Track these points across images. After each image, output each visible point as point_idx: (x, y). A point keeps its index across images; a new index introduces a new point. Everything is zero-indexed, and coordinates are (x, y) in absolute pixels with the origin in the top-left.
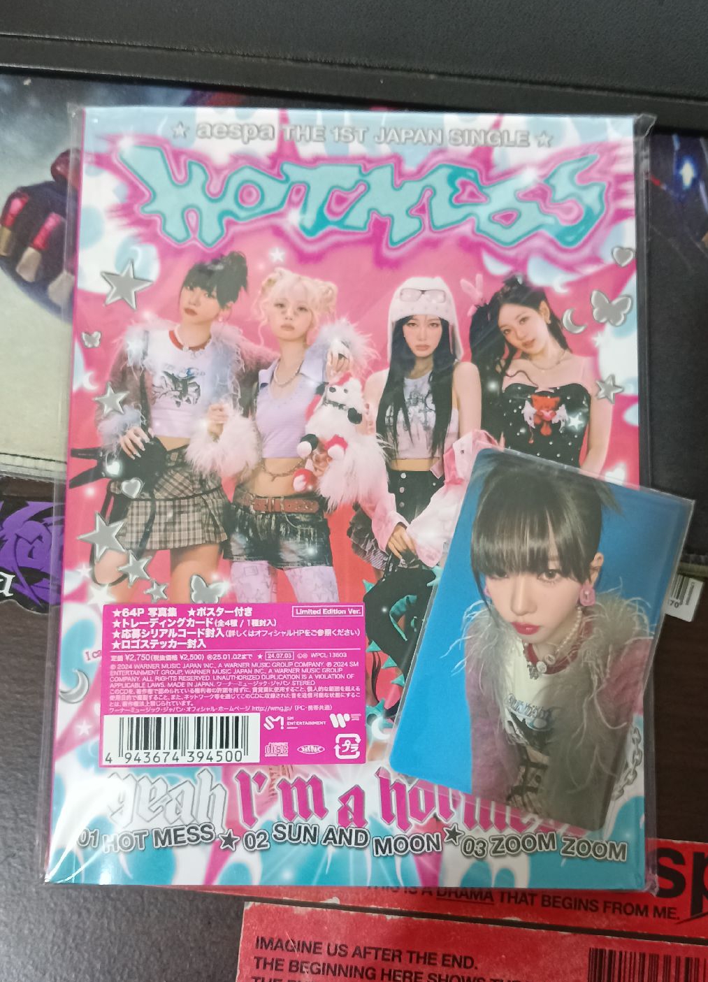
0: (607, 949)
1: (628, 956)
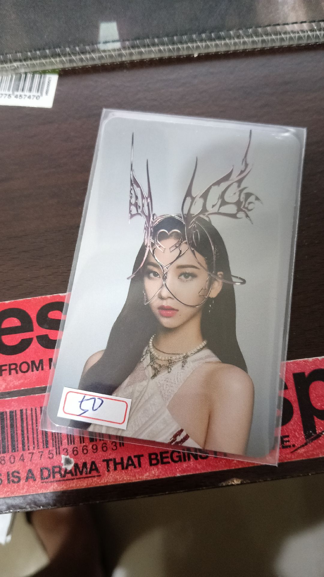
0: (8, 411)
1: (29, 412)
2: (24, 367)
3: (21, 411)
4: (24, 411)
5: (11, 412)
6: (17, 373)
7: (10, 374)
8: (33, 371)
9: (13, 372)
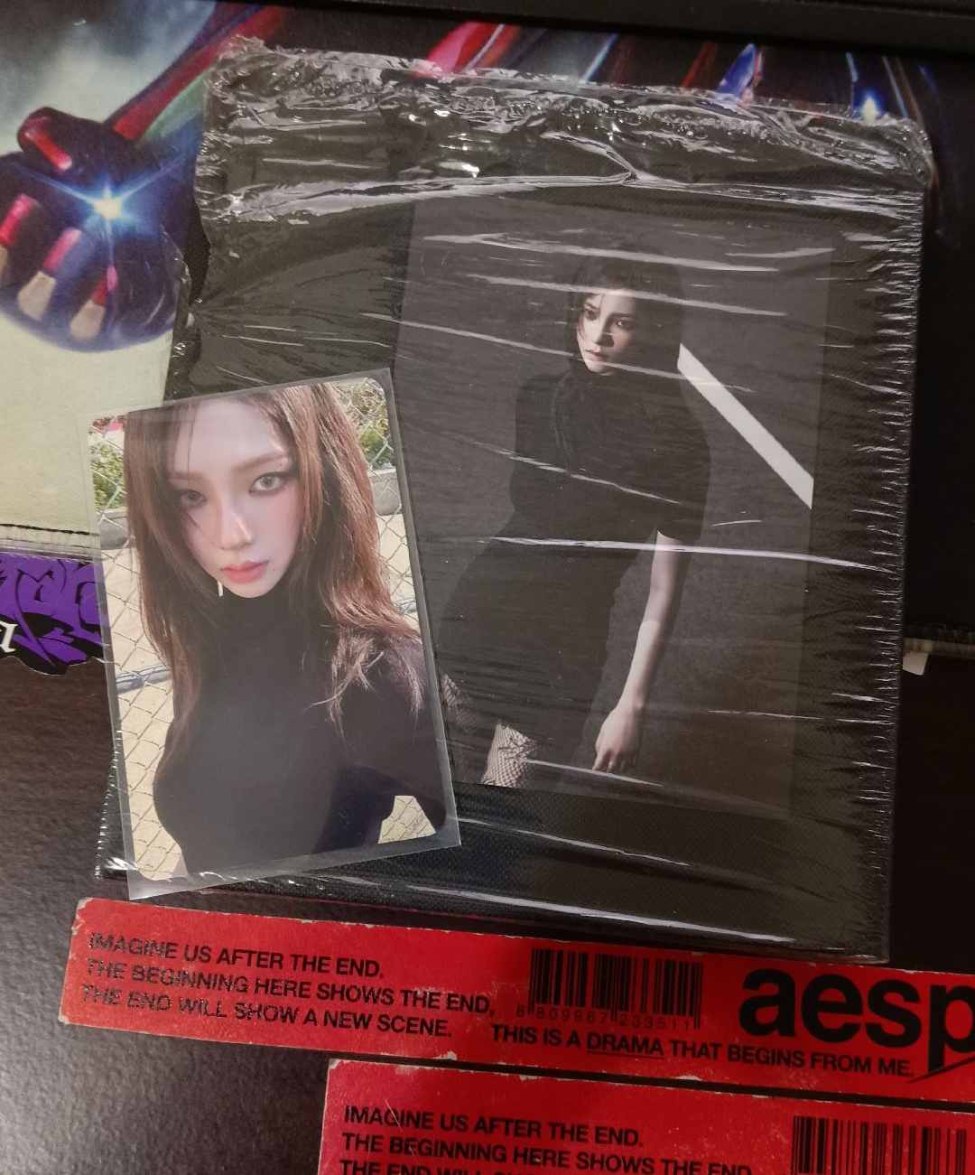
0: (817, 1117)
1: (846, 1127)
2: (846, 1063)
3: (836, 1122)
4: (839, 1123)
5: (822, 1121)
6: (835, 1068)
7: (825, 1067)
8: (856, 1070)
9: (830, 1066)
